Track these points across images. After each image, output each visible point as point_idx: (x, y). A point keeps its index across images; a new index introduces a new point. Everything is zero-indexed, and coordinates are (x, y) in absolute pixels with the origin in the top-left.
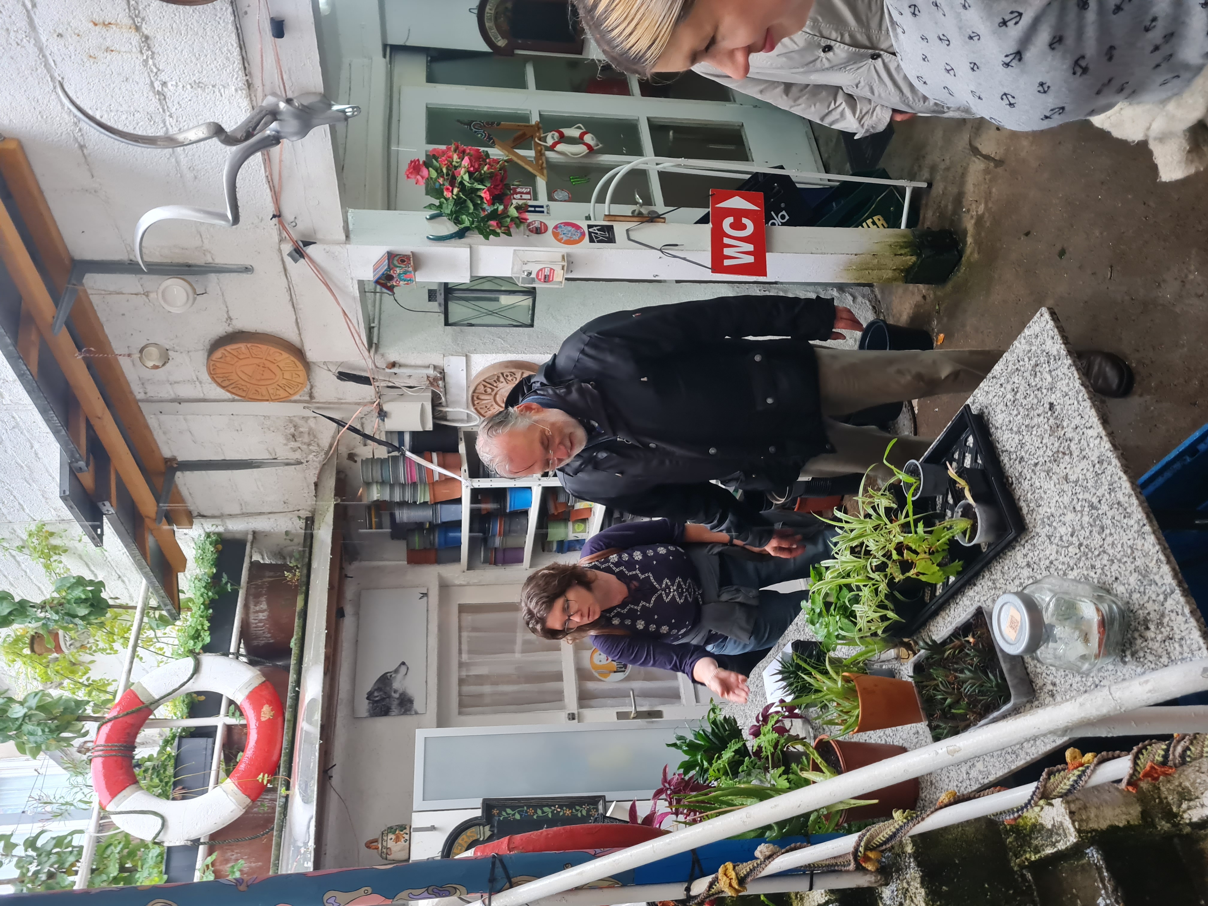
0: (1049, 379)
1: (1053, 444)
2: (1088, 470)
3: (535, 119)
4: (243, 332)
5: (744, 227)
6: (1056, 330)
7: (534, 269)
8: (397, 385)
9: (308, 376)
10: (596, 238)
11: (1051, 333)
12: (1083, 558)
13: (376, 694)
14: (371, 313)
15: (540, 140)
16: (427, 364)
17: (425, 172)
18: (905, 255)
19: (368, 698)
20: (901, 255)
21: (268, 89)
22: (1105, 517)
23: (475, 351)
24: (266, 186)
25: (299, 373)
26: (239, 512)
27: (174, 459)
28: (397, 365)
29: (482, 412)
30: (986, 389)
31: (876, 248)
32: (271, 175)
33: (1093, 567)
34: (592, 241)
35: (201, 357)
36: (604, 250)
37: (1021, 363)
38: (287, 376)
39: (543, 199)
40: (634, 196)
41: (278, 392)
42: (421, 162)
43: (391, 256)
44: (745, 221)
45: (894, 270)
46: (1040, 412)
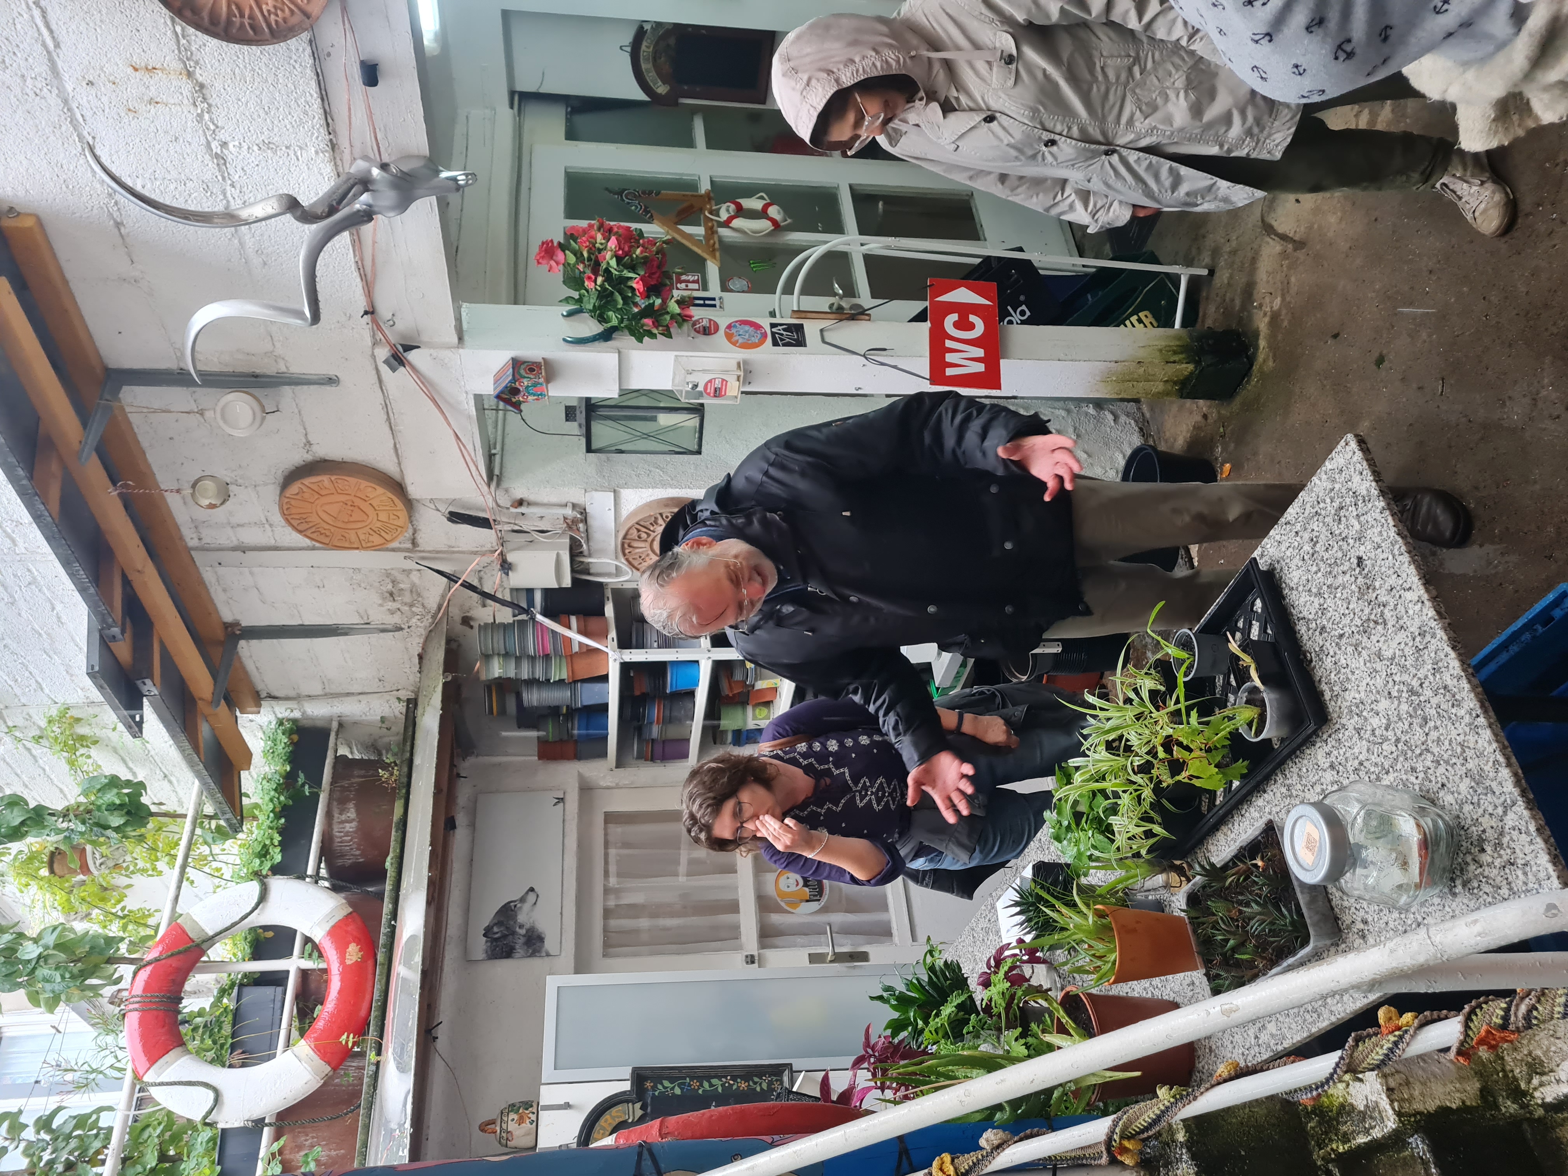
0: (1357, 527)
1: (1362, 610)
2: (1406, 644)
3: (705, 187)
4: (325, 461)
5: (971, 327)
6: (1365, 463)
7: (702, 380)
8: (525, 528)
9: (410, 517)
10: (782, 340)
11: (1358, 466)
12: (1401, 759)
13: (496, 929)
14: (492, 437)
15: (711, 213)
16: (564, 501)
17: (560, 256)
18: (1180, 362)
19: (485, 935)
20: (1174, 362)
21: (357, 152)
22: (1428, 705)
23: (626, 486)
24: (356, 274)
25: (398, 514)
26: (320, 692)
27: (236, 624)
28: (525, 504)
29: (636, 563)
30: (1278, 537)
31: (1141, 354)
32: (362, 260)
33: (1413, 770)
34: (775, 344)
35: (271, 493)
36: (792, 356)
37: (1322, 505)
38: (383, 517)
39: (714, 289)
40: (833, 285)
41: (371, 538)
42: (555, 244)
43: (516, 363)
44: (973, 318)
45: (1166, 381)
46: (1345, 568)
